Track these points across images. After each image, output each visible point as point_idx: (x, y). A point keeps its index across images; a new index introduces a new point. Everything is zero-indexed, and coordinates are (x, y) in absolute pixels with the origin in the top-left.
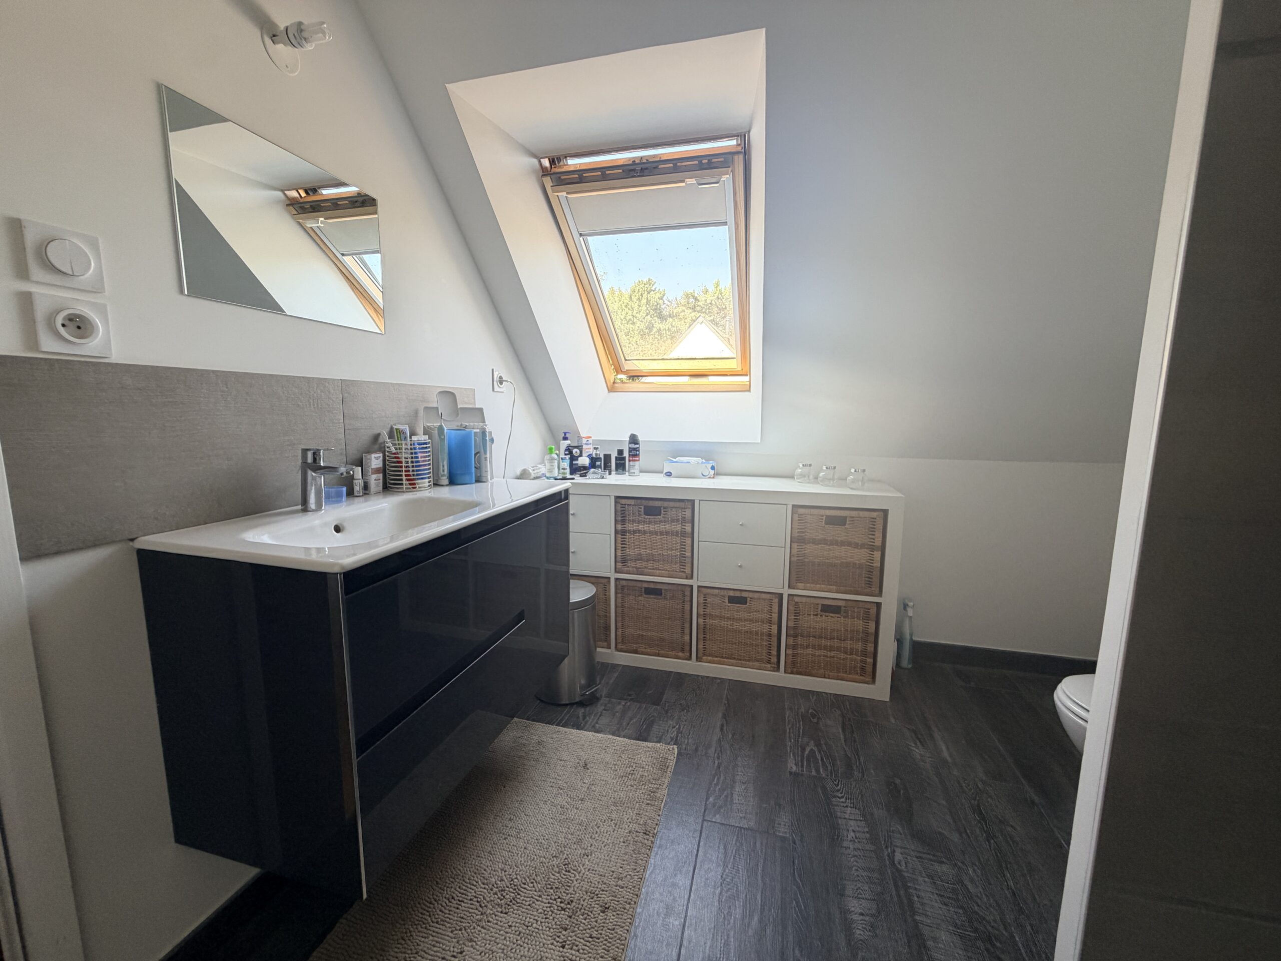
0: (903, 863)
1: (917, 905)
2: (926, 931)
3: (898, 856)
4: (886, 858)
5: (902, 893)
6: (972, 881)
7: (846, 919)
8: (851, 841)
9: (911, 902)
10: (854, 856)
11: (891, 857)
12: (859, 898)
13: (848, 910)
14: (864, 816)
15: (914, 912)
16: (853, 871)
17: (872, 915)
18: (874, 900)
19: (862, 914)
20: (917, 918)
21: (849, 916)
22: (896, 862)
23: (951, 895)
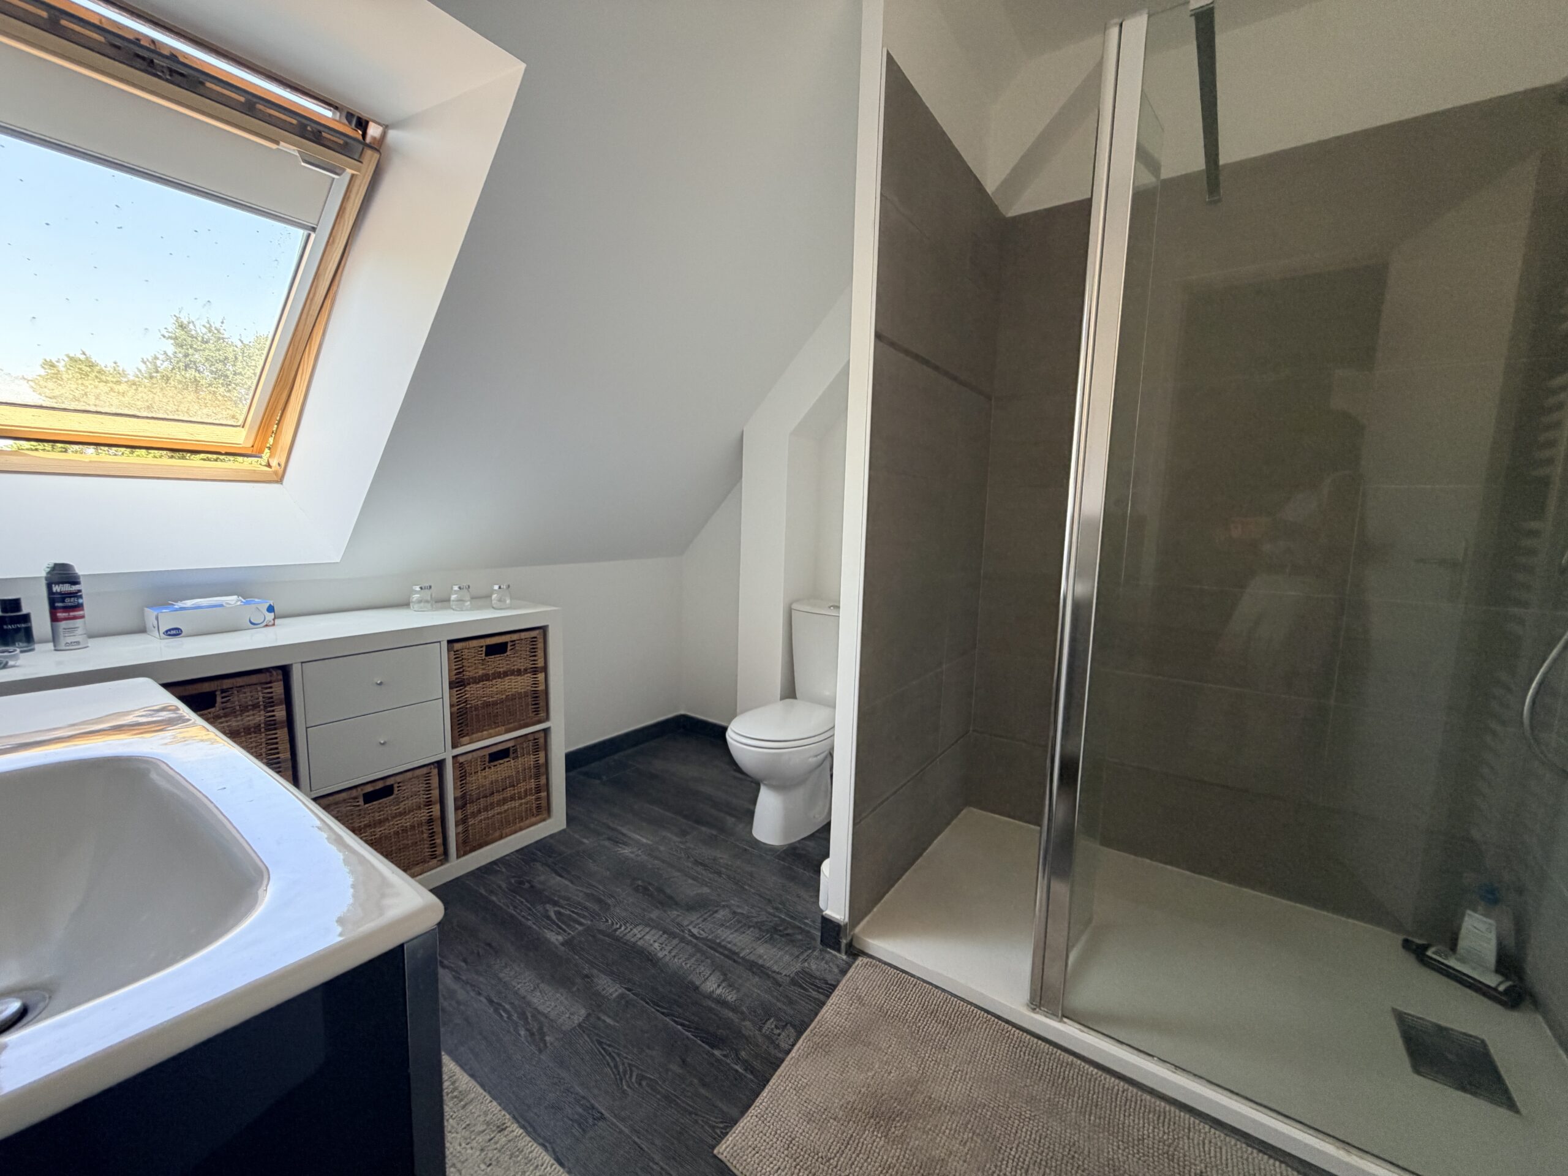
0: (702, 932)
1: (735, 949)
2: (752, 957)
3: (695, 931)
4: (690, 938)
5: (721, 950)
6: (738, 906)
7: (714, 999)
8: (661, 950)
9: (730, 950)
10: (675, 956)
11: (693, 935)
12: (707, 978)
13: (711, 992)
14: (647, 925)
15: (737, 954)
16: (685, 968)
17: (724, 981)
18: (714, 971)
19: (719, 986)
20: (741, 955)
21: (715, 996)
22: (698, 935)
23: (740, 925)
